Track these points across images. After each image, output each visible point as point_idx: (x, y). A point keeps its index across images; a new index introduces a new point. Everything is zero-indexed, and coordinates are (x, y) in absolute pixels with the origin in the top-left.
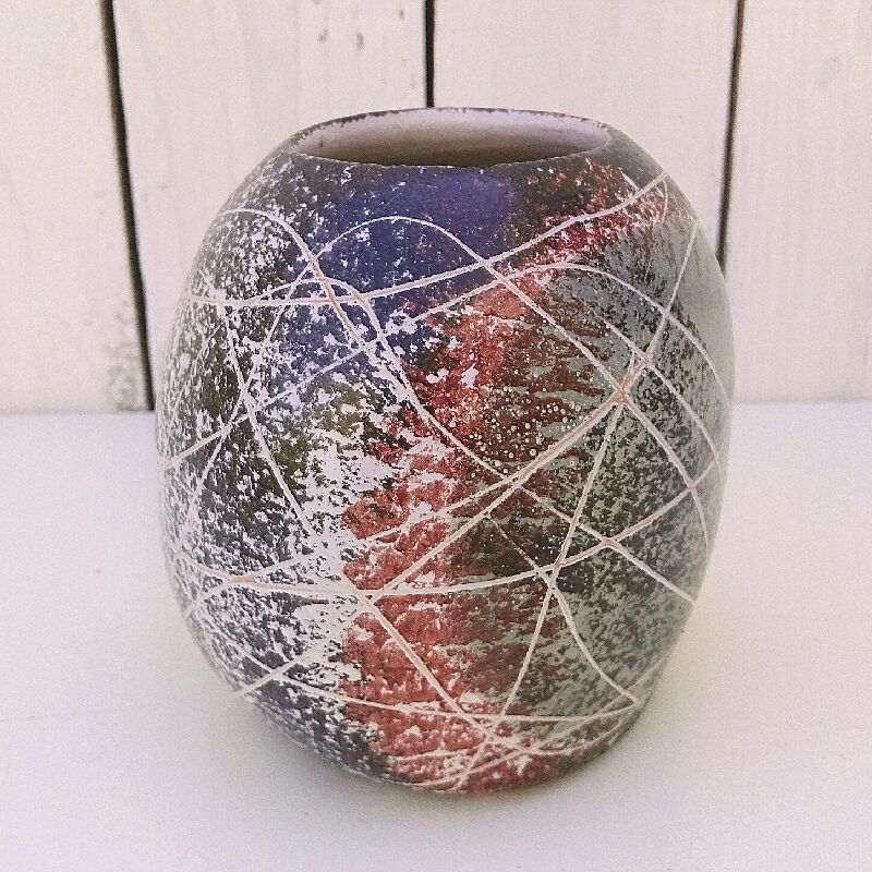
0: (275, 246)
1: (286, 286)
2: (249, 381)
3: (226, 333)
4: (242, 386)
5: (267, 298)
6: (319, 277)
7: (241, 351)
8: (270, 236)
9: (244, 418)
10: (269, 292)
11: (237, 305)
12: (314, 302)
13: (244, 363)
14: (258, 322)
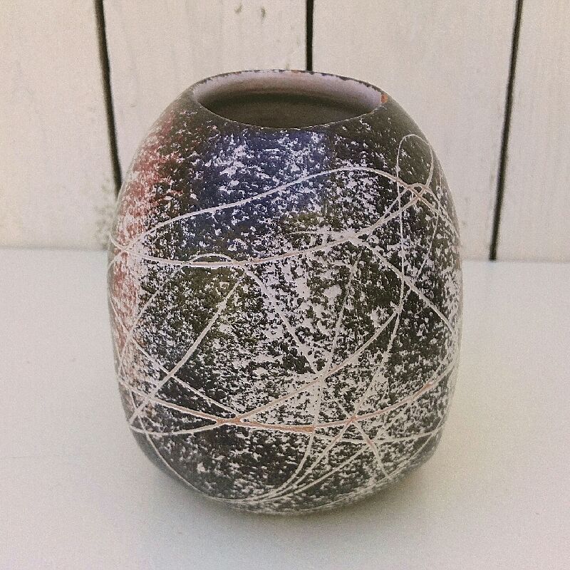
0: (371, 183)
1: (394, 202)
2: (403, 269)
3: (371, 252)
4: (399, 275)
5: (388, 215)
6: (407, 188)
7: (389, 255)
8: (362, 180)
9: (409, 292)
10: (387, 211)
11: (368, 231)
12: (412, 202)
13: (395, 260)
14: (391, 232)
